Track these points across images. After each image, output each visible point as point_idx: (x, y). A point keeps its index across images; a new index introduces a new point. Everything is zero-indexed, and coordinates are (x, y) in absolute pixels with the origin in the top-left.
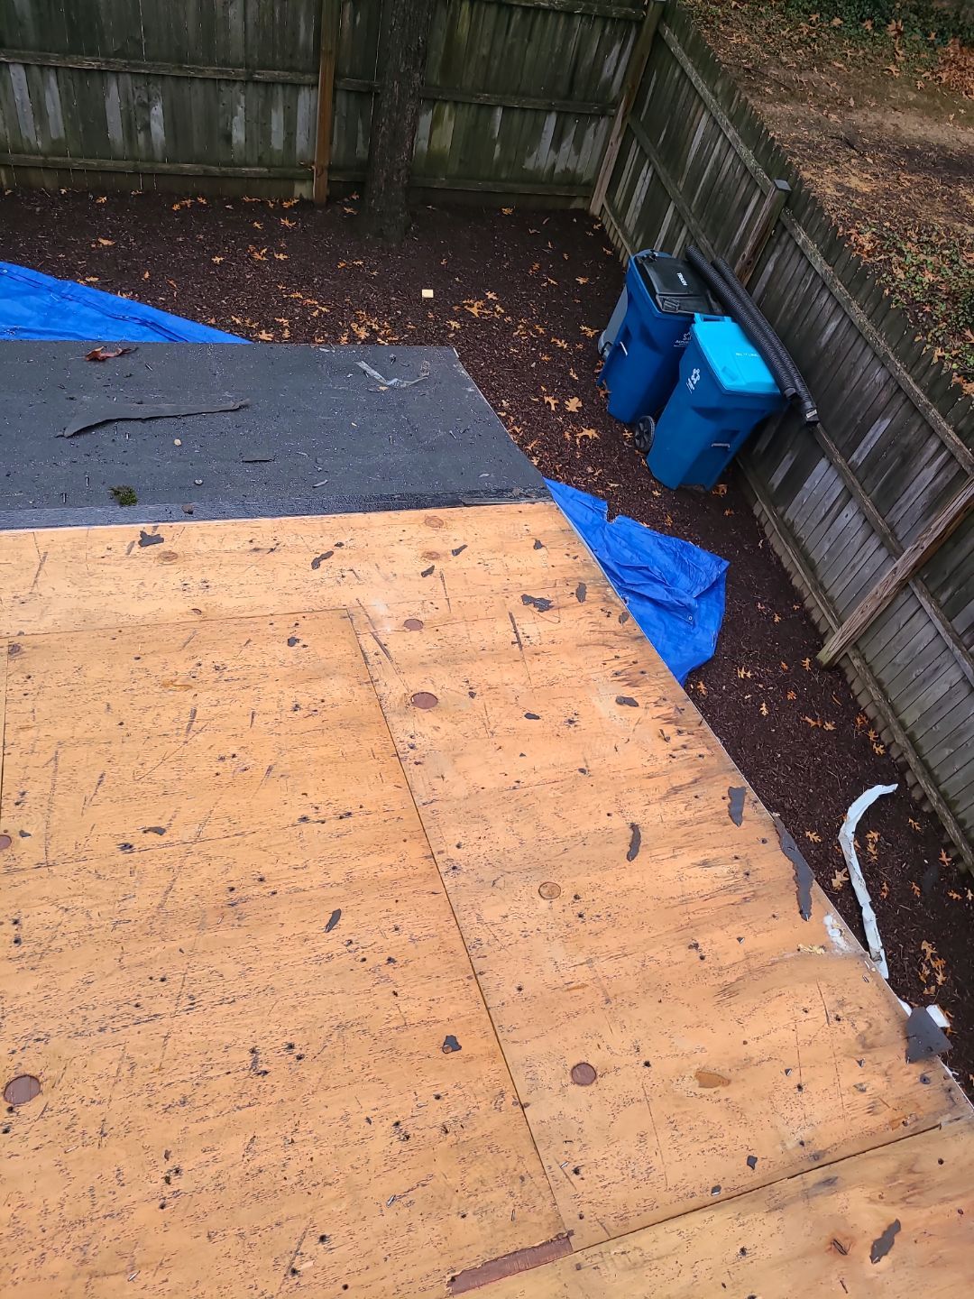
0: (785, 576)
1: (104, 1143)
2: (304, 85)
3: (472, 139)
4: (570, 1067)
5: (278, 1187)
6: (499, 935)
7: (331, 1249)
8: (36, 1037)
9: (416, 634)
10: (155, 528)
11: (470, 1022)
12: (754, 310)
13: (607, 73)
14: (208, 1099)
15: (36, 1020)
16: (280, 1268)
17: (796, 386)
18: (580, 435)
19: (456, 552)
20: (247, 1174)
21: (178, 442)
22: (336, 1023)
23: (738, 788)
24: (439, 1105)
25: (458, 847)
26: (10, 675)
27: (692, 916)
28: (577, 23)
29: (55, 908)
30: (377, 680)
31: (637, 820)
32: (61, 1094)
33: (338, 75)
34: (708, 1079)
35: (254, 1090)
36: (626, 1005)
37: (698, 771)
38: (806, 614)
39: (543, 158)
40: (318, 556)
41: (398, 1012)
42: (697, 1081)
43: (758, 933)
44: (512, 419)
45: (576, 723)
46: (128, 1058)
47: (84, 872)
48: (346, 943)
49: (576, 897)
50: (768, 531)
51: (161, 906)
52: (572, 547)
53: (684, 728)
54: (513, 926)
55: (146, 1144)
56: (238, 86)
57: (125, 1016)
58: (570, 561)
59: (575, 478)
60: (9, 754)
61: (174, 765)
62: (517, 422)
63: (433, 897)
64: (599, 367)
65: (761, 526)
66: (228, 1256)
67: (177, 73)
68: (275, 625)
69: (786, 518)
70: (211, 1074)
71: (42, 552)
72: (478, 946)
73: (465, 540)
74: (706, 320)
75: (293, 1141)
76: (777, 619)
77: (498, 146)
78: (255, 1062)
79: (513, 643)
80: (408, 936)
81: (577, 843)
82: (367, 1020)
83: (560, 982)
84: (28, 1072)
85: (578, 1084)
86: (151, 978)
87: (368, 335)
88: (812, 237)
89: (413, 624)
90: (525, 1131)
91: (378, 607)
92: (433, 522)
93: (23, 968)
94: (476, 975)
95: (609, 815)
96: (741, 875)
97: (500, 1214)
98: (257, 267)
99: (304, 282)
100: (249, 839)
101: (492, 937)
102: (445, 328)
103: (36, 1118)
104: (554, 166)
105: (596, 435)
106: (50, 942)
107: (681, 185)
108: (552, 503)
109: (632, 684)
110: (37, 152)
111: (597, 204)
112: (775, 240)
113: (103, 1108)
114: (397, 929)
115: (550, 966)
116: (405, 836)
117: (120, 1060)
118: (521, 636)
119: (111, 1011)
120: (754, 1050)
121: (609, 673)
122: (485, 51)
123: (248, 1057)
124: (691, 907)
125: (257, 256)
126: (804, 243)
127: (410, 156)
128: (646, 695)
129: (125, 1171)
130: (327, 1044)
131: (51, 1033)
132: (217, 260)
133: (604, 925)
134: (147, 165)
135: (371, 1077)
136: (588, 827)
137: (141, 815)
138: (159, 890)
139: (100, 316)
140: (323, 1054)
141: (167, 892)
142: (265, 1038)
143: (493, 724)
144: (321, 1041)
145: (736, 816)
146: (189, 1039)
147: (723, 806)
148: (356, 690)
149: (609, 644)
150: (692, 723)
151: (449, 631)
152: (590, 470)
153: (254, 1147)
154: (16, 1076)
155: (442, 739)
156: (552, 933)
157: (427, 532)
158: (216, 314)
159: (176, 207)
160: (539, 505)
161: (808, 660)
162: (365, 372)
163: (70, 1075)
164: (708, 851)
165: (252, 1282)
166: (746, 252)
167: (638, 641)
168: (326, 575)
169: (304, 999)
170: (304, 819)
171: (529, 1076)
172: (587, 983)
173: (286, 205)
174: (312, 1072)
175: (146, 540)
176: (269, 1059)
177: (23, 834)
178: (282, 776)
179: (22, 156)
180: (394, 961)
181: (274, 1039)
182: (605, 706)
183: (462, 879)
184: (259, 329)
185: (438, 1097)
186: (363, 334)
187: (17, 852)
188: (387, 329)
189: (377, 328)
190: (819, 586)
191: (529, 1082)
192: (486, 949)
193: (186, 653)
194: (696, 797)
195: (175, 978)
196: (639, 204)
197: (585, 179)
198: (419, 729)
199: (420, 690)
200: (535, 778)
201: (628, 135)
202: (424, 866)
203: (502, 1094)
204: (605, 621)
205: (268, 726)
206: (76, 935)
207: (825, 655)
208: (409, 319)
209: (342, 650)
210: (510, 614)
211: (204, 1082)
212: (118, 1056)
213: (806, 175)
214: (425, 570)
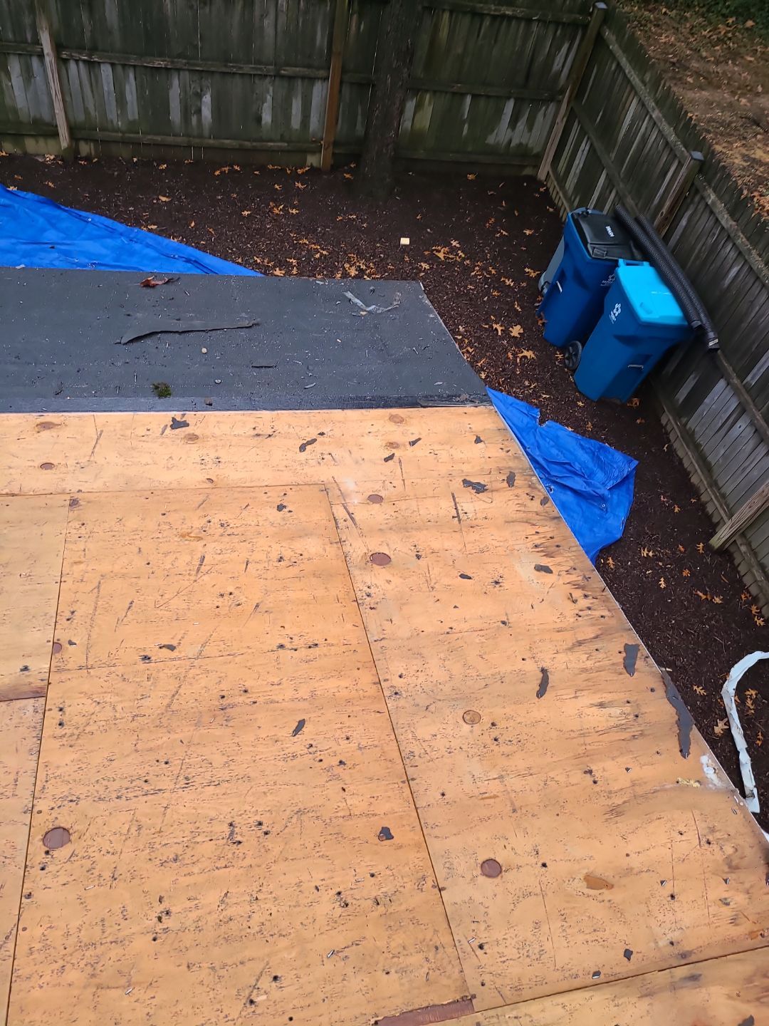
0: (686, 475)
1: (114, 885)
2: (318, 79)
3: (446, 120)
4: (480, 861)
5: (243, 933)
6: (429, 751)
7: (281, 987)
8: (70, 798)
9: (377, 506)
10: (184, 415)
11: (401, 817)
12: (668, 257)
13: (556, 67)
14: (195, 859)
15: (70, 786)
16: (241, 997)
17: (702, 319)
18: (520, 355)
19: (413, 443)
20: (221, 921)
21: (204, 350)
22: (296, 809)
23: (632, 645)
24: (372, 882)
25: (400, 677)
26: (69, 522)
27: (588, 747)
28: (535, 28)
29: (90, 701)
30: (345, 541)
31: (546, 665)
32: (85, 844)
33: (344, 71)
34: (594, 882)
35: (230, 856)
36: (530, 815)
37: (600, 629)
38: (702, 506)
39: (502, 134)
40: (305, 442)
41: (344, 804)
42: (585, 883)
43: (644, 765)
44: (467, 341)
45: (501, 584)
46: (137, 821)
47: (114, 674)
48: (308, 746)
49: (493, 724)
50: (672, 437)
51: (169, 706)
52: (506, 443)
53: (590, 593)
54: (440, 744)
55: (146, 889)
56: (268, 80)
57: (136, 788)
58: (503, 454)
59: (514, 390)
60: (65, 582)
61: (186, 598)
62: (470, 344)
63: (378, 715)
64: (539, 302)
65: (667, 433)
66: (201, 983)
67: (224, 70)
68: (269, 494)
69: (688, 427)
70: (199, 839)
71: (99, 430)
72: (412, 757)
73: (420, 434)
74: (628, 264)
75: (257, 899)
76: (677, 510)
77: (466, 126)
78: (232, 833)
79: (453, 517)
80: (357, 744)
81: (495, 680)
82: (320, 809)
83: (476, 792)
84: (62, 825)
85: (487, 876)
86: (158, 761)
87: (357, 273)
88: (720, 197)
89: (375, 499)
90: (440, 909)
91: (349, 484)
92: (395, 419)
93: (64, 745)
94: (408, 780)
95: (523, 659)
96: (631, 717)
97: (417, 974)
98: (276, 219)
99: (310, 231)
100: (238, 659)
101: (423, 751)
102: (417, 268)
103: (65, 861)
104: (510, 141)
105: (533, 356)
106: (85, 726)
107: (613, 155)
108: (492, 407)
109: (548, 555)
110: (118, 130)
111: (544, 171)
112: (689, 200)
113: (115, 857)
114: (348, 739)
115: (468, 780)
116: (359, 665)
117: (131, 821)
118: (460, 512)
119: (126, 784)
120: (635, 861)
121: (530, 545)
122: (460, 51)
123: (227, 830)
124: (588, 740)
125: (276, 211)
126: (713, 203)
127: (397, 134)
128: (559, 564)
129: (129, 908)
130: (288, 824)
131: (81, 796)
132: (246, 213)
133: (515, 748)
134: (197, 141)
135: (321, 854)
136: (506, 668)
137: (158, 634)
138: (168, 693)
139: (157, 255)
140: (284, 832)
141: (173, 696)
142: (241, 815)
143: (434, 581)
144: (284, 822)
145: (629, 667)
146: (184, 810)
147: (620, 659)
148: (328, 548)
149: (531, 522)
150: (598, 589)
151: (402, 505)
152: (527, 383)
153: (227, 900)
154: (54, 827)
155: (393, 590)
156: (471, 752)
157: (392, 427)
158: (243, 253)
159: (217, 173)
160: (481, 408)
161: (701, 545)
162: (350, 300)
163: (92, 830)
164: (604, 695)
165: (218, 1006)
166: (664, 210)
167: (556, 521)
168: (309, 457)
169: (272, 787)
170: (281, 646)
171: (447, 865)
172: (498, 794)
173: (300, 171)
174: (275, 845)
175: (176, 424)
176: (243, 833)
177: (71, 643)
178: (266, 611)
179: (107, 133)
180: (345, 764)
181: (247, 816)
182: (524, 570)
183: (402, 702)
184: (274, 267)
185: (372, 875)
186: (353, 272)
187: (66, 656)
188: (372, 268)
189: (364, 267)
190: (714, 484)
191: (445, 870)
192: (417, 761)
193: (200, 512)
194: (597, 650)
195: (176, 762)
196: (578, 171)
197: (535, 151)
198: (375, 582)
199: (377, 551)
200: (465, 626)
201: (571, 116)
202: (373, 690)
203: (424, 878)
204: (529, 503)
205: (259, 572)
206: (104, 723)
207: (716, 541)
208: (389, 261)
209: (319, 516)
210: (453, 494)
211: (192, 845)
212: (130, 819)
213: (718, 148)
214: (387, 456)
